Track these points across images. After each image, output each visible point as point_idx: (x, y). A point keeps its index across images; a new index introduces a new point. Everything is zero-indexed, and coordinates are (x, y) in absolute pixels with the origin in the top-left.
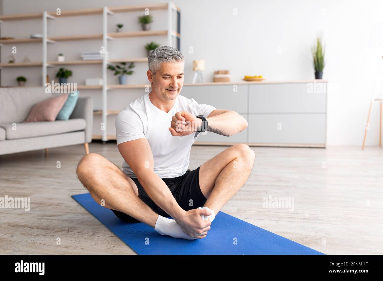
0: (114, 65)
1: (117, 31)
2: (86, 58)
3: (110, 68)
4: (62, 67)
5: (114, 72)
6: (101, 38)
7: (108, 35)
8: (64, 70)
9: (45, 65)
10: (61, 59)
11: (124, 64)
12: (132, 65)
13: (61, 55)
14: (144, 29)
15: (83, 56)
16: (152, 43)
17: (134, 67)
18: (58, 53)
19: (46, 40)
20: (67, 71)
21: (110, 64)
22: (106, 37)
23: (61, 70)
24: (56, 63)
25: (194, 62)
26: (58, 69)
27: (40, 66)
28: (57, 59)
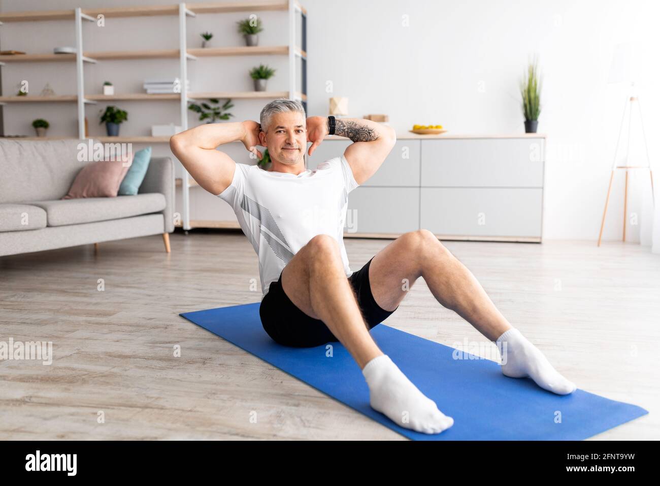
0: (199, 103)
1: (203, 46)
2: (152, 90)
3: (193, 107)
4: (111, 105)
5: (199, 115)
6: (176, 56)
7: (187, 52)
8: (115, 110)
9: (82, 100)
10: (109, 91)
11: (215, 101)
12: (228, 103)
13: (107, 84)
14: (249, 43)
15: (146, 86)
16: (262, 68)
17: (232, 106)
18: (103, 82)
19: (81, 58)
20: (119, 112)
21: (193, 101)
22: (184, 55)
23: (109, 109)
24: (100, 97)
25: (331, 100)
26: (104, 107)
27: (74, 102)
28: (102, 92)
